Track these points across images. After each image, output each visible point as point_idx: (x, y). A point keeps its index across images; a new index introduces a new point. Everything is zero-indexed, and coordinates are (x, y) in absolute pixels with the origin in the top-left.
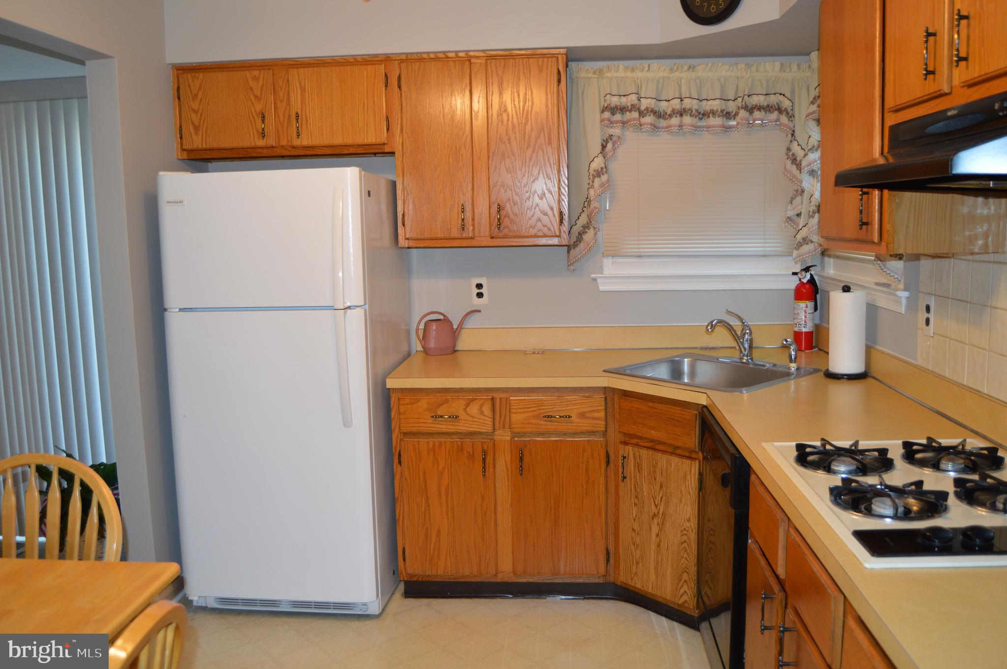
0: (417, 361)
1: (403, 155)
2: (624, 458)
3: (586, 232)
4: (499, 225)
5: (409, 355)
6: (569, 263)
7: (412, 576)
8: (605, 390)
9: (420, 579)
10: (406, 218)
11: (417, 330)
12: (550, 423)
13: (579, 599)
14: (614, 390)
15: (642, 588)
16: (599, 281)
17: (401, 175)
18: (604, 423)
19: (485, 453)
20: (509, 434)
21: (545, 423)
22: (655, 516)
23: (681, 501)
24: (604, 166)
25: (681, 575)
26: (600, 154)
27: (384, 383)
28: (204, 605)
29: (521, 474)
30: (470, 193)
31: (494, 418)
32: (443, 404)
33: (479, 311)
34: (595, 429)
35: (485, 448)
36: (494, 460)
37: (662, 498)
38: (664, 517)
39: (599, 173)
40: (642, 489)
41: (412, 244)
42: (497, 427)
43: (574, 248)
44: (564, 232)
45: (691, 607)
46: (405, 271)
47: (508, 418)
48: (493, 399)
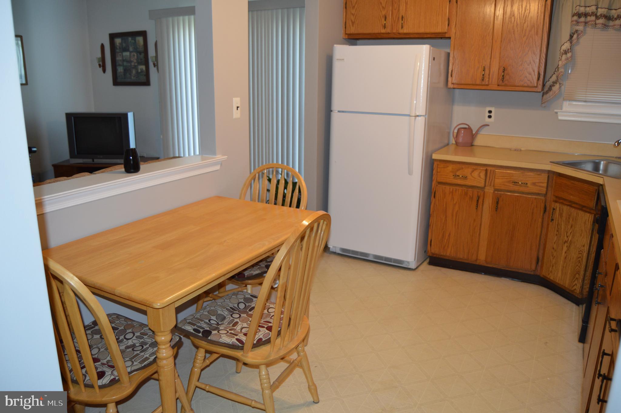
0: (452, 148)
1: (455, 39)
2: (554, 209)
3: (554, 86)
4: (503, 79)
5: (448, 144)
6: (542, 103)
7: (433, 254)
8: (549, 172)
9: (437, 256)
10: (453, 72)
11: (453, 132)
12: (515, 186)
13: (519, 281)
14: (554, 173)
15: (553, 280)
16: (559, 113)
17: (453, 49)
18: (545, 189)
19: (479, 198)
20: (493, 189)
21: (513, 185)
22: (566, 242)
23: (581, 235)
24: (569, 48)
25: (575, 275)
26: (568, 41)
27: (431, 156)
28: (334, 251)
29: (496, 211)
30: (489, 61)
31: (486, 180)
32: (460, 170)
33: (488, 125)
34: (540, 192)
35: (479, 195)
36: (483, 202)
37: (571, 232)
38: (571, 243)
39: (566, 52)
40: (561, 227)
41: (455, 86)
42: (487, 184)
43: (546, 94)
44: (540, 84)
45: (578, 292)
46: (451, 101)
47: (493, 181)
48: (486, 170)
